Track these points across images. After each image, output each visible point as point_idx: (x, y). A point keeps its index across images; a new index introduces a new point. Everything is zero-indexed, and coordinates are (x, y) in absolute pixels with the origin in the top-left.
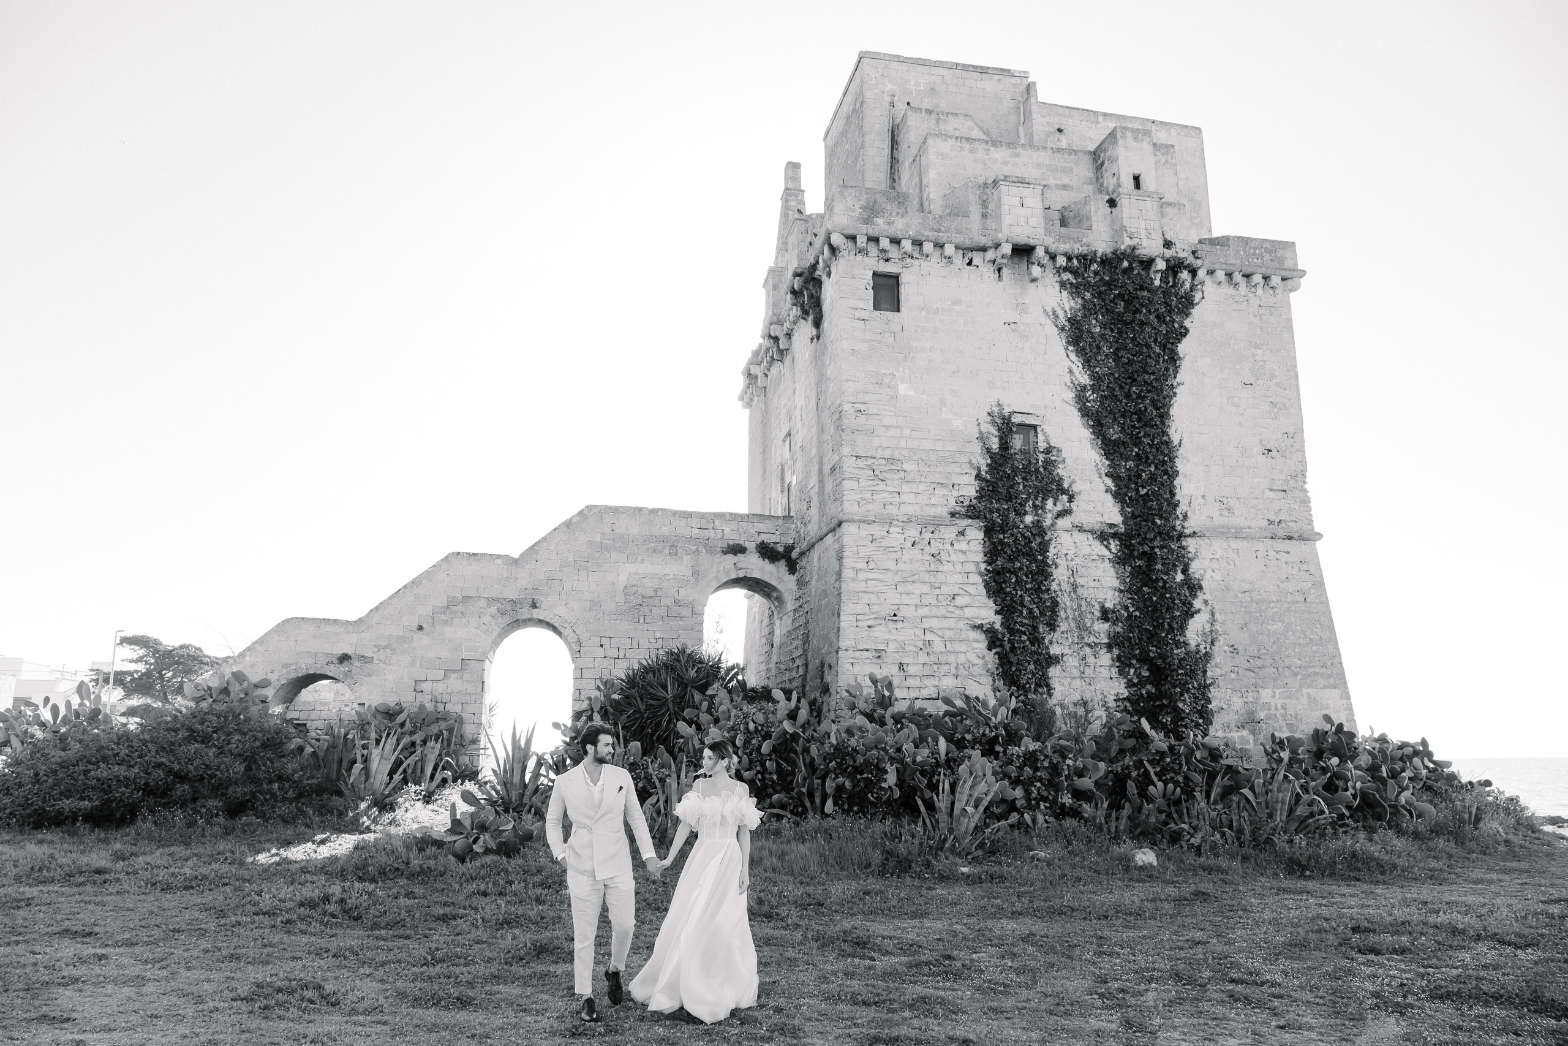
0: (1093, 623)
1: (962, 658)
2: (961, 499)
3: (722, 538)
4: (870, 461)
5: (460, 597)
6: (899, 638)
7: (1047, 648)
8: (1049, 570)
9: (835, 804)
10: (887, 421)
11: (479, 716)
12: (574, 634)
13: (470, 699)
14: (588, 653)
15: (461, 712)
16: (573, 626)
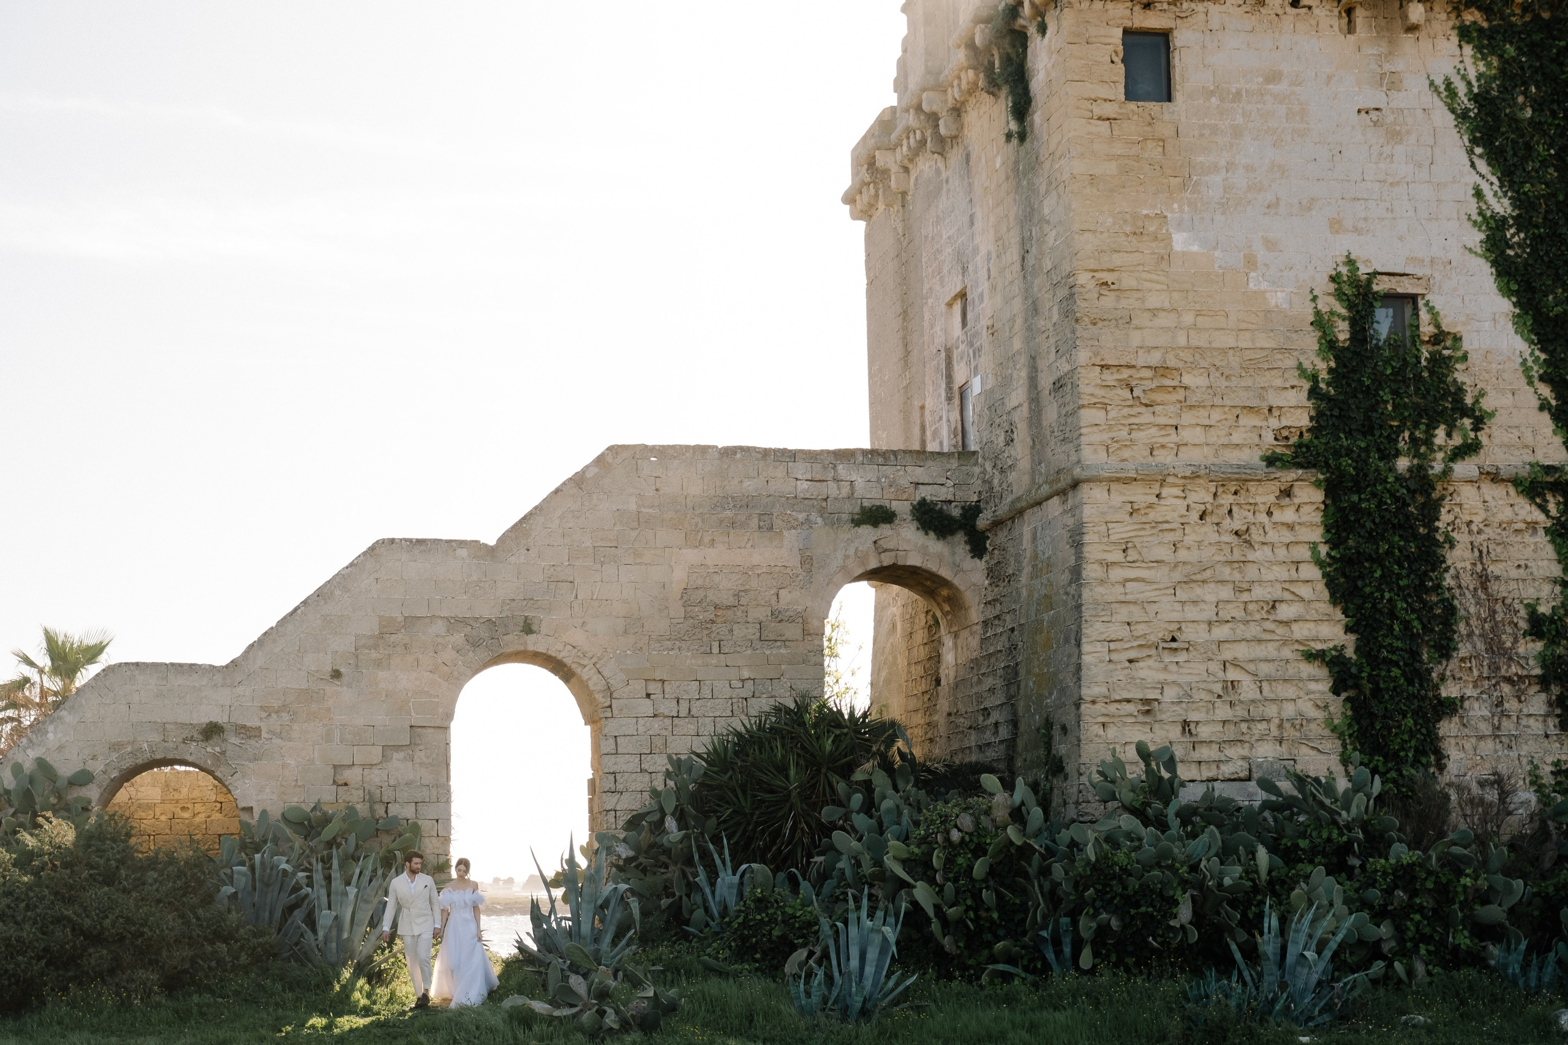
0: (1516, 641)
1: (1289, 710)
2: (1285, 433)
3: (850, 497)
4: (1125, 374)
5: (401, 619)
6: (1182, 679)
7: (1436, 687)
8: (1439, 551)
9: (1096, 954)
10: (1153, 301)
11: (445, 825)
12: (600, 676)
13: (429, 795)
14: (626, 710)
15: (415, 818)
16: (597, 663)
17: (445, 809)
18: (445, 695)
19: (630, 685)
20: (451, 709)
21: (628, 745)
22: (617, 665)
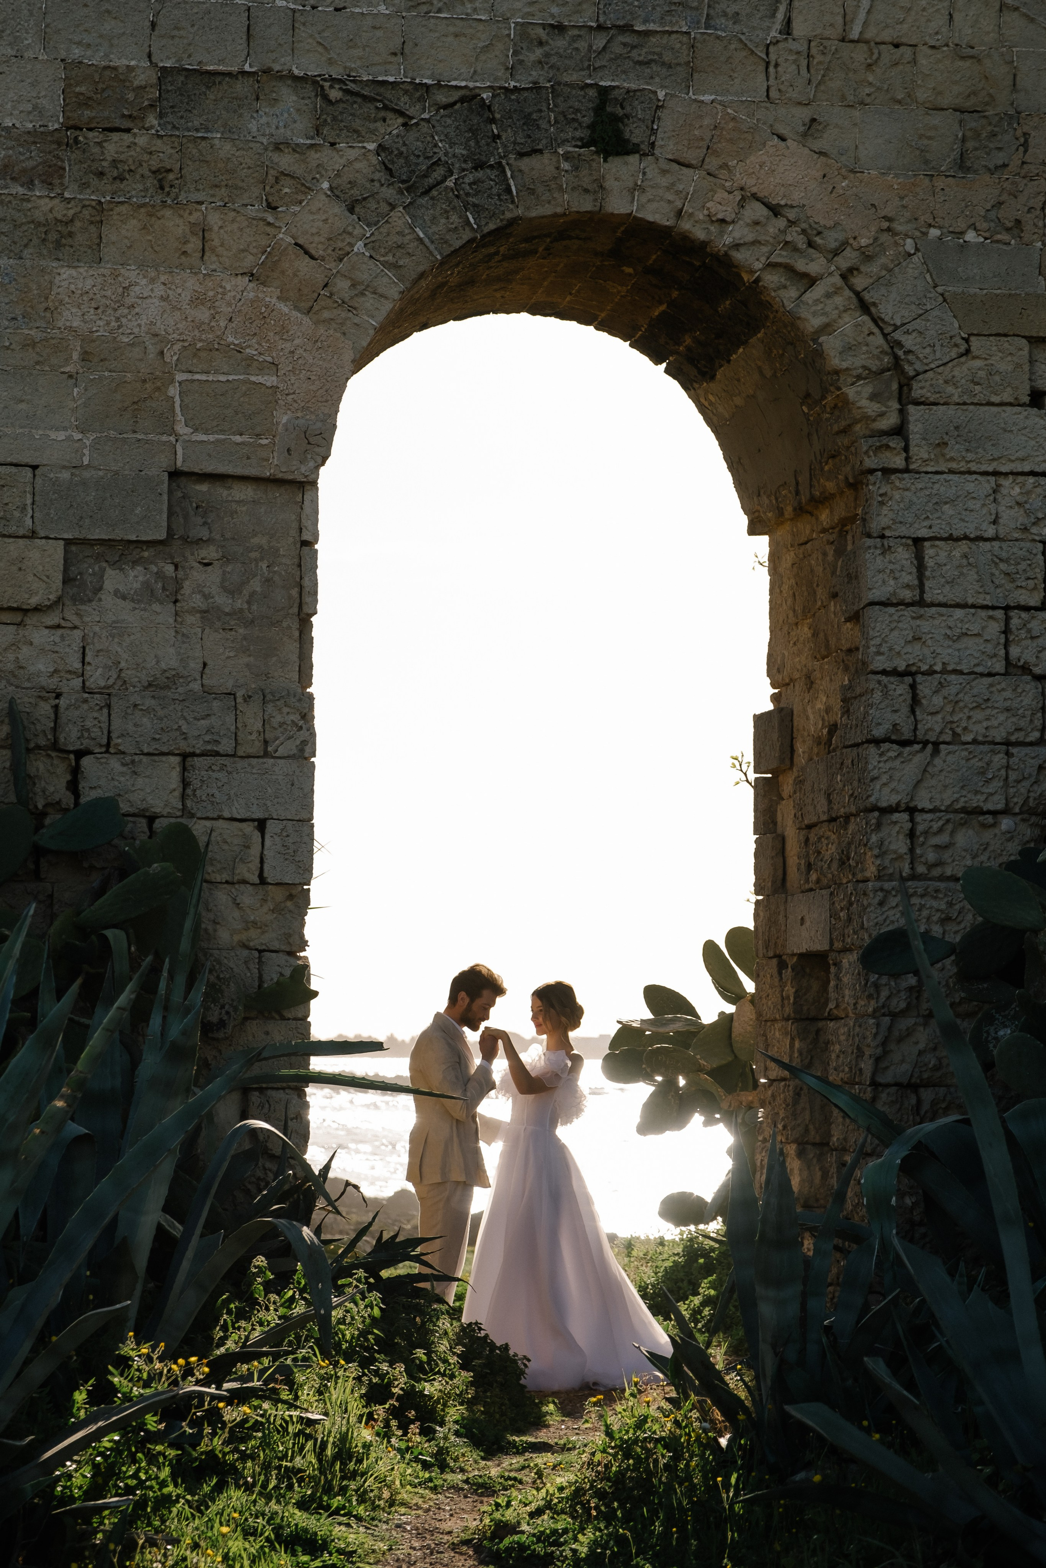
11: (291, 841)
12: (865, 318)
13: (233, 727)
14: (957, 446)
15: (179, 814)
16: (855, 272)
17: (293, 785)
18: (300, 361)
19: (974, 358)
20: (321, 415)
21: (962, 574)
22: (929, 280)
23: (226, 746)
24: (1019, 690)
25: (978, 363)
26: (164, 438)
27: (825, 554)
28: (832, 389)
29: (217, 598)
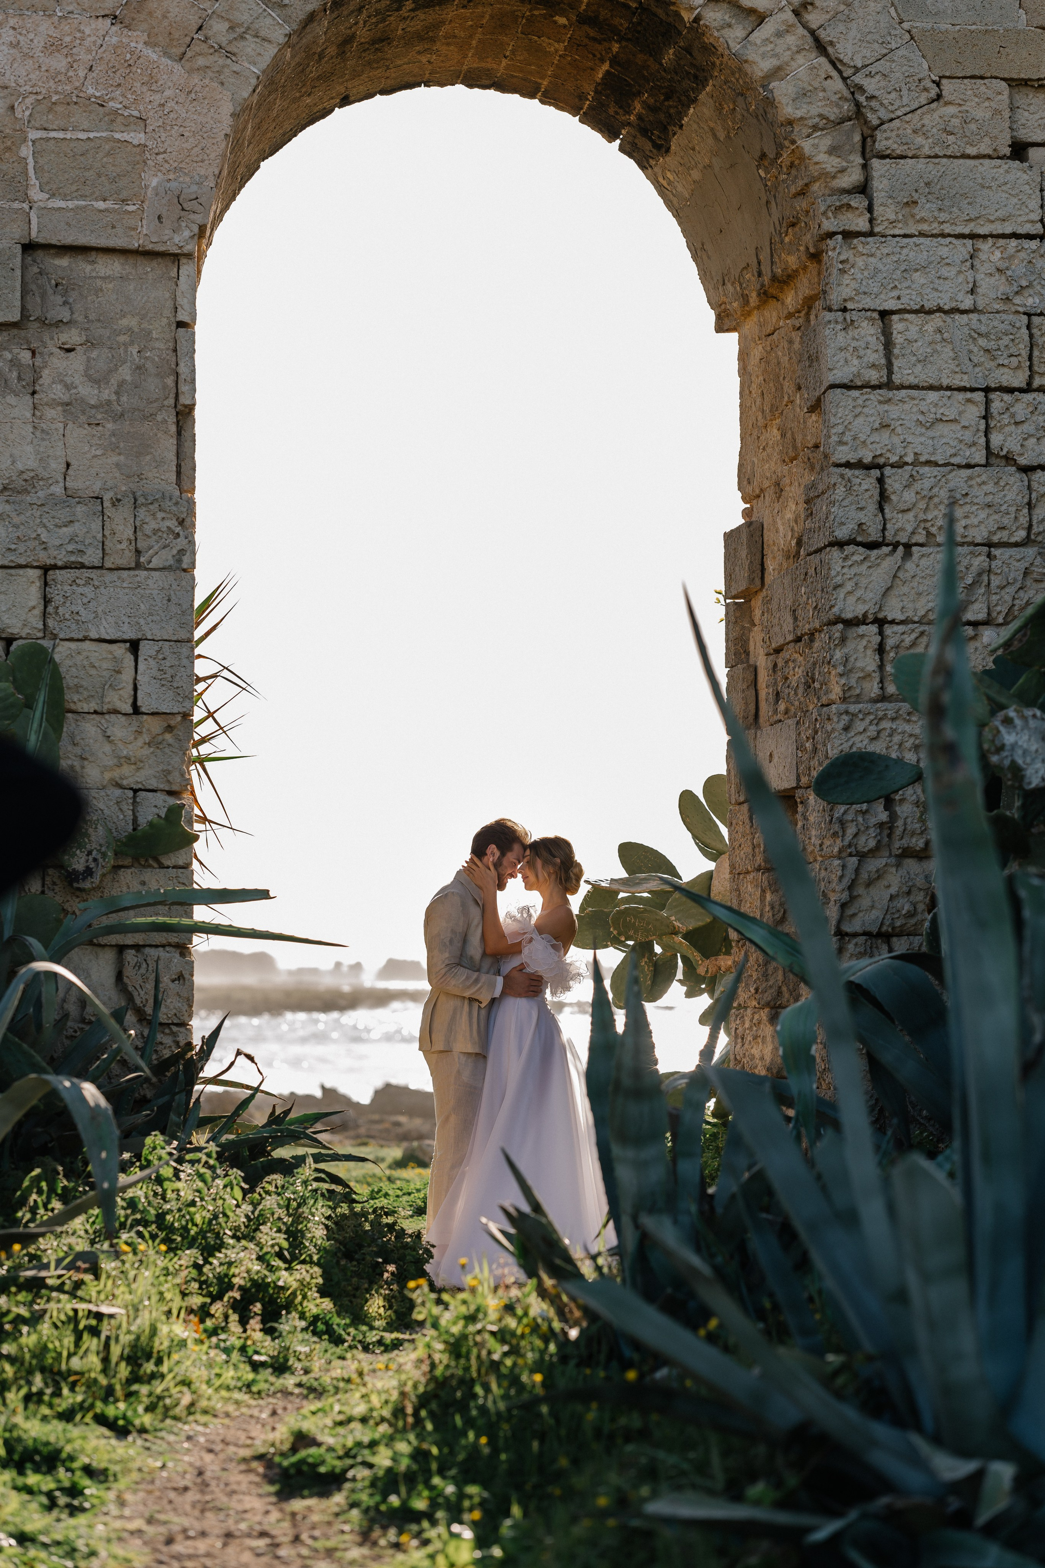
11: (168, 664)
12: (823, 60)
13: (99, 536)
14: (928, 205)
15: (40, 635)
16: (809, 7)
17: (169, 600)
18: (172, 115)
19: (947, 103)
20: (197, 178)
21: (935, 351)
22: (894, 14)
23: (92, 556)
24: (1002, 483)
25: (951, 110)
26: (16, 205)
27: (791, 342)
28: (787, 143)
29: (80, 389)
